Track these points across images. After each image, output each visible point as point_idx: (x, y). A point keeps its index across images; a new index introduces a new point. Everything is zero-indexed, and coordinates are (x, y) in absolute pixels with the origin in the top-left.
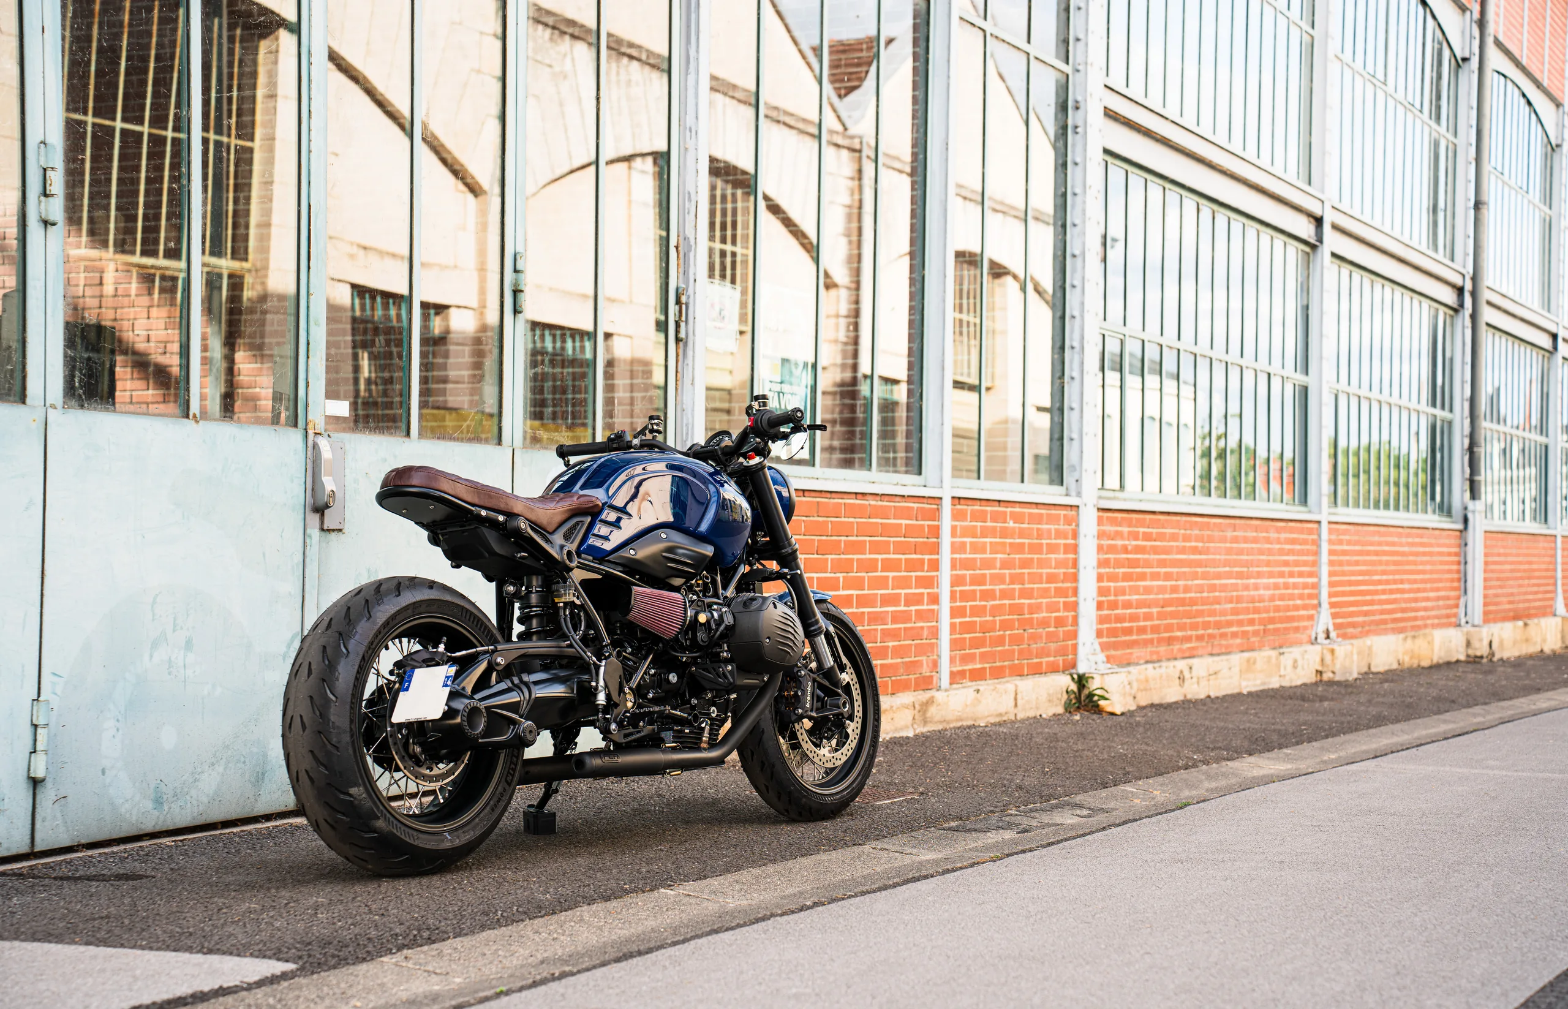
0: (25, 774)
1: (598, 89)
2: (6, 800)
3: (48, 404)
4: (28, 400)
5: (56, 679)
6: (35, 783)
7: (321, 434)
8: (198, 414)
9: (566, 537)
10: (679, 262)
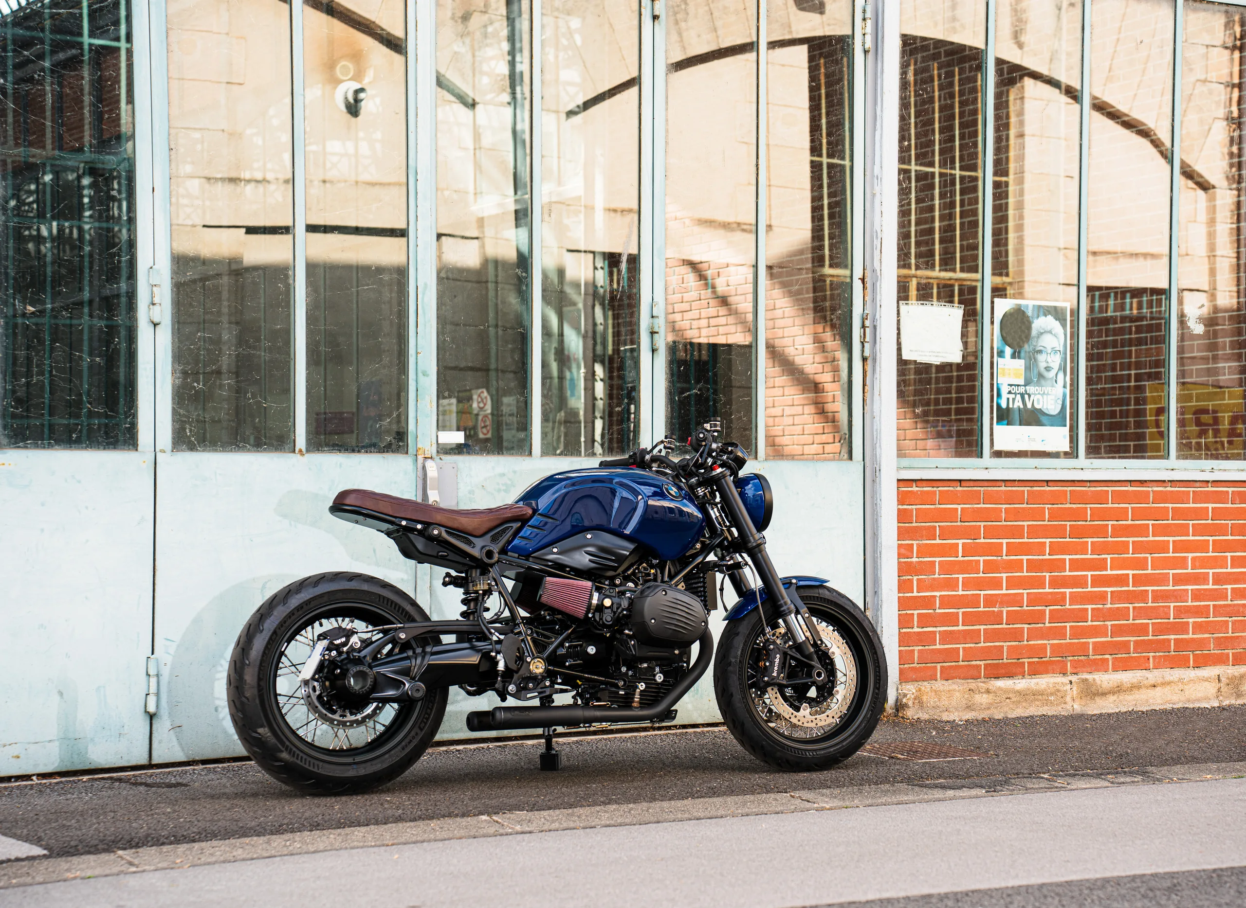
0: (143, 709)
1: (757, 158)
2: (126, 727)
3: (157, 450)
4: (139, 448)
5: (169, 643)
6: (152, 717)
7: (431, 458)
8: (304, 450)
9: (494, 539)
10: (866, 292)
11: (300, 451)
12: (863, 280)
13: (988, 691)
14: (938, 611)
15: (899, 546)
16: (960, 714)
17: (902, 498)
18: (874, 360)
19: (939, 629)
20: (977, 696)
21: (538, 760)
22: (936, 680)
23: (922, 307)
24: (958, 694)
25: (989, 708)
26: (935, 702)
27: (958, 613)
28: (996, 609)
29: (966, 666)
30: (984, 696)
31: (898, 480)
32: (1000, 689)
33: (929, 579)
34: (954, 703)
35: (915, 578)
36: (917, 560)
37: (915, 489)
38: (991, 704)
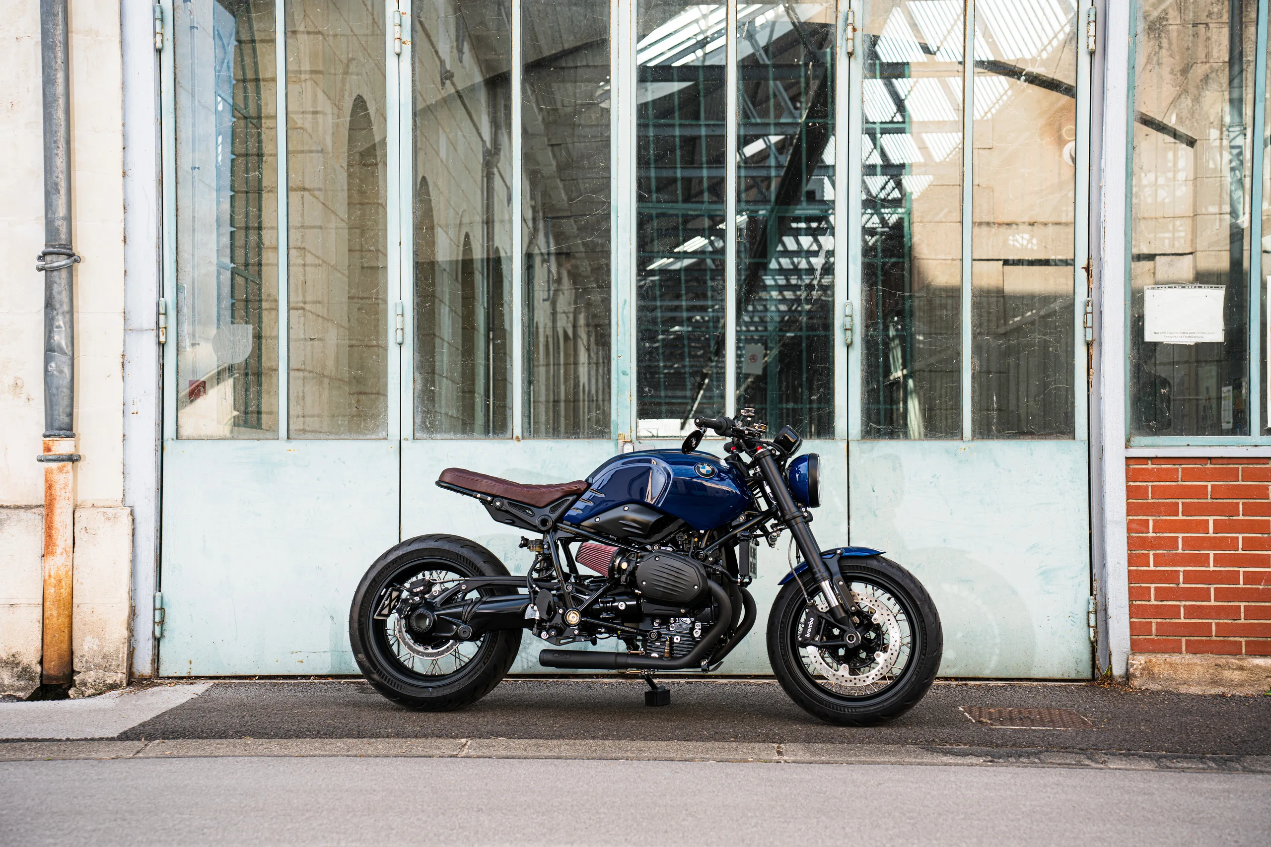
3: (402, 438)
4: (388, 437)
7: (631, 442)
8: (520, 436)
9: (553, 510)
10: (1091, 280)
11: (517, 438)
12: (1088, 269)
13: (1241, 668)
14: (1182, 585)
15: (1130, 523)
16: (1204, 688)
17: (1131, 475)
18: (1100, 343)
19: (1183, 603)
20: (1226, 672)
21: (643, 697)
22: (1181, 653)
23: (1170, 290)
24: (1199, 668)
25: (1242, 685)
26: (1170, 674)
27: (1209, 589)
28: (1261, 587)
29: (1220, 641)
30: (1236, 672)
31: (1127, 458)
32: (1258, 666)
33: (1169, 554)
34: (1195, 676)
35: (1152, 553)
36: (1154, 535)
37: (1150, 466)
38: (1247, 681)
